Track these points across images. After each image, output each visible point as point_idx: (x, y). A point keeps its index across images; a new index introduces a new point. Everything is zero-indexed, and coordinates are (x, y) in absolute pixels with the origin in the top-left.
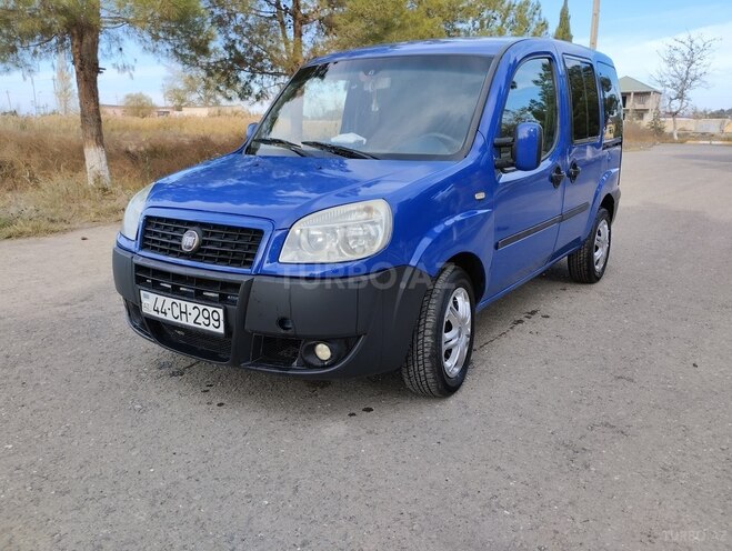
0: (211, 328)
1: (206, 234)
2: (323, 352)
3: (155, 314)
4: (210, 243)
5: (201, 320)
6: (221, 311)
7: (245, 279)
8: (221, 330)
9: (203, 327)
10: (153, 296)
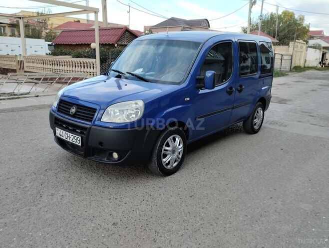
0: (77, 143)
1: (78, 108)
2: (115, 155)
3: (60, 136)
4: (79, 112)
5: (74, 140)
6: (80, 137)
7: (89, 126)
8: (80, 144)
9: (74, 143)
10: (59, 130)
